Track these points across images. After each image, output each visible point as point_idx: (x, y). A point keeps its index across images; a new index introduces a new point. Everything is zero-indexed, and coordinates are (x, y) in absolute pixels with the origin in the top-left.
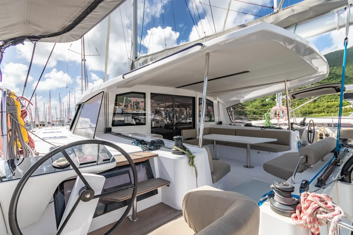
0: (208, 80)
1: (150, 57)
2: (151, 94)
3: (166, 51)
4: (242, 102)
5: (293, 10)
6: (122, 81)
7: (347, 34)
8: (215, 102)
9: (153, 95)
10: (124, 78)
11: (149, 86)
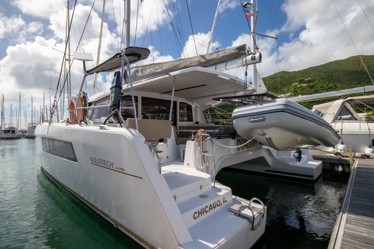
0: (175, 91)
1: (140, 68)
2: (142, 97)
3: (153, 65)
4: (213, 107)
5: (225, 53)
6: (127, 89)
7: (247, 70)
8: (193, 106)
9: (144, 99)
10: (128, 87)
11: (140, 92)
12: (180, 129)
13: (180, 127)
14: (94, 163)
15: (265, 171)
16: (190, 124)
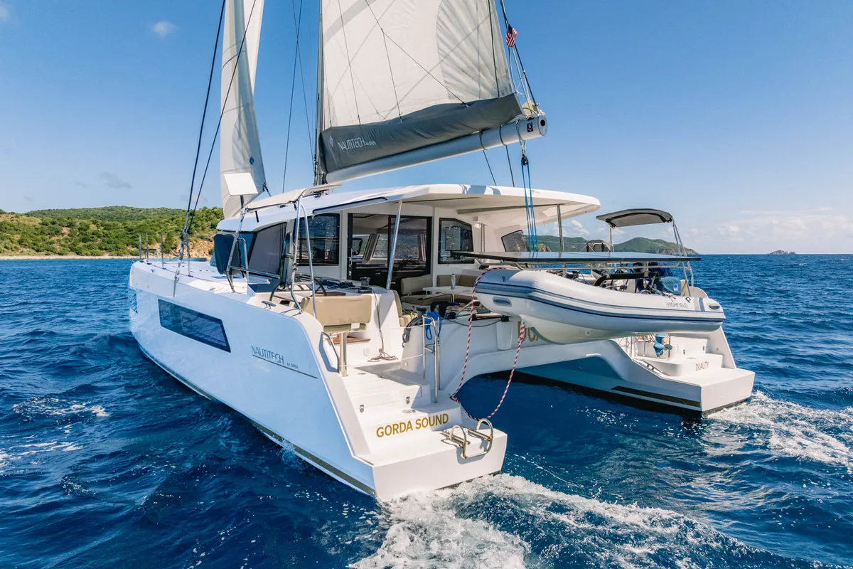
2: (350, 215)
8: (476, 226)
12: (438, 285)
13: (438, 278)
14: (257, 355)
15: (613, 389)
16: (465, 270)
